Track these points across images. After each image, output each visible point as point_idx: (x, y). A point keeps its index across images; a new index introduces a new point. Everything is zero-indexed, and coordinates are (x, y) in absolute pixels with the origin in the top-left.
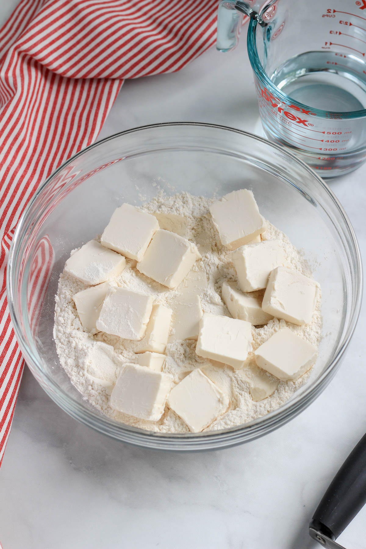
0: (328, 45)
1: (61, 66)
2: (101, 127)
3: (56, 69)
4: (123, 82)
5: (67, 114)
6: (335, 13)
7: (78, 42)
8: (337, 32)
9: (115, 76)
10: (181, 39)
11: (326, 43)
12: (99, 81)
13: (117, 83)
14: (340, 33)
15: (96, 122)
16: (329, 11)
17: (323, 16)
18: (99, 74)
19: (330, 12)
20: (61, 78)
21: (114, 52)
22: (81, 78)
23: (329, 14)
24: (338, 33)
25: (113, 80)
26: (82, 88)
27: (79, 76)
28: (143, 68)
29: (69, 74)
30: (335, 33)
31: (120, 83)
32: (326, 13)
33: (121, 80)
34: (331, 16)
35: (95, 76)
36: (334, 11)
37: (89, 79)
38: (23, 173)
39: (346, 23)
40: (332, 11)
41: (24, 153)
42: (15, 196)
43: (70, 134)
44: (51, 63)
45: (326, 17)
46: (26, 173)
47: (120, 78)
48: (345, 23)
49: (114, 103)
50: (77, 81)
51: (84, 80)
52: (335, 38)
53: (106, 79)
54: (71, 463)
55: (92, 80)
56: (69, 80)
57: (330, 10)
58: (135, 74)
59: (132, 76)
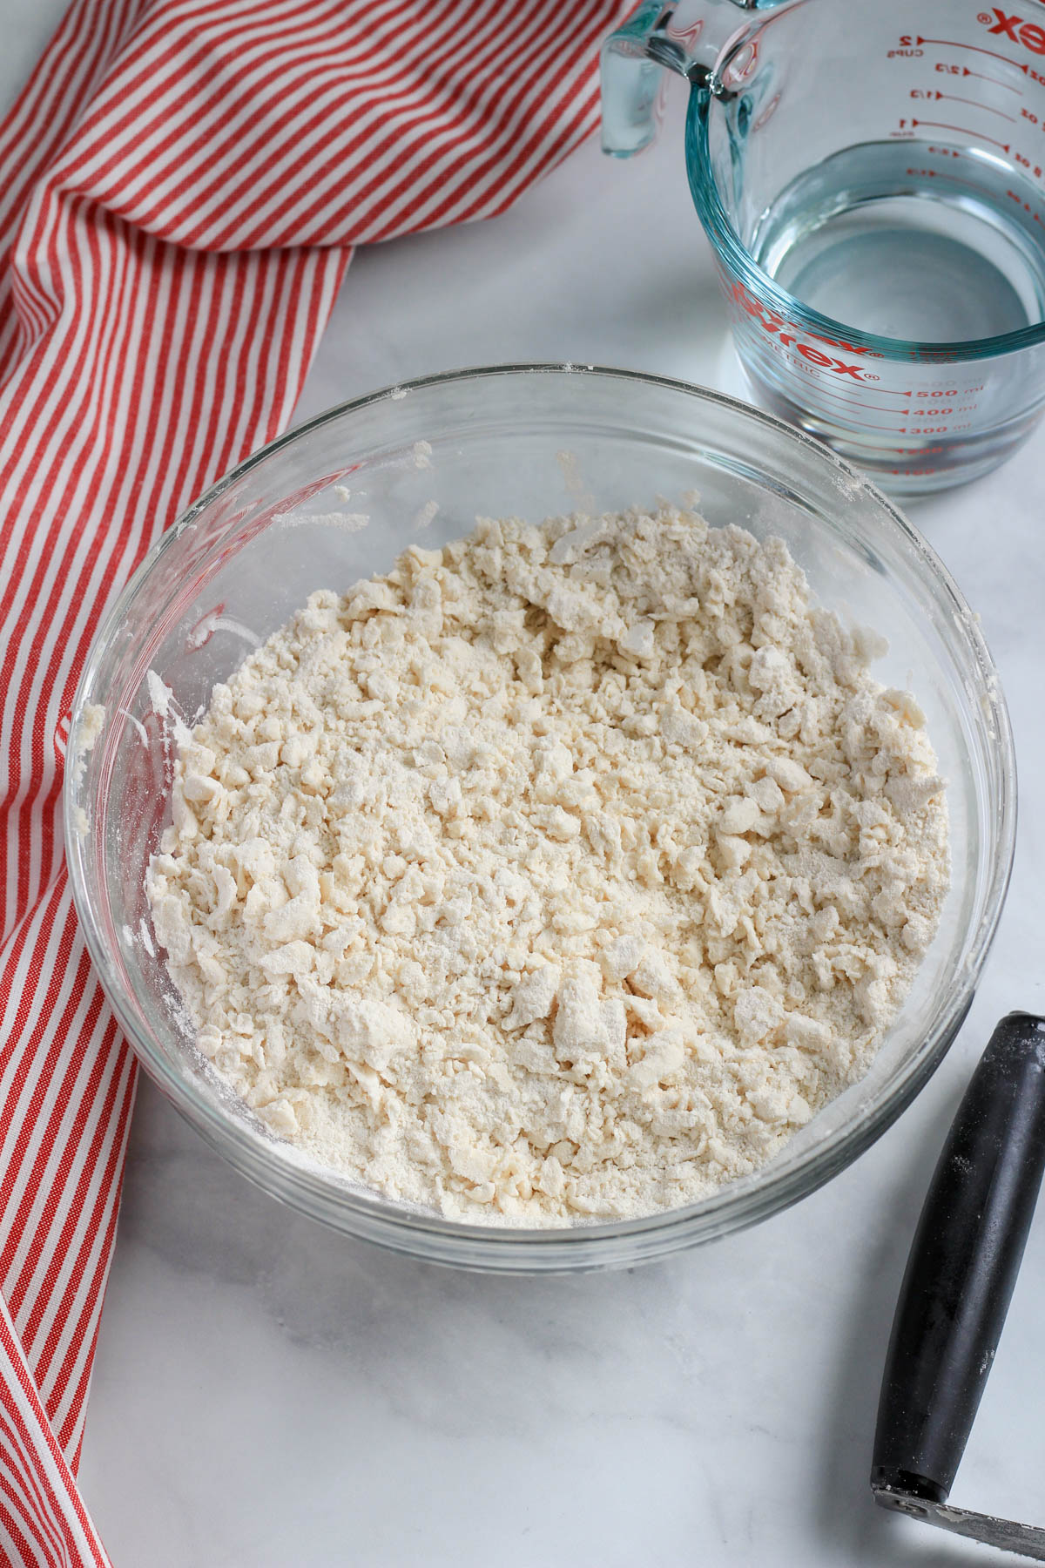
0: (908, 127)
1: (178, 220)
2: (300, 386)
3: (167, 230)
4: (351, 254)
5: (205, 354)
6: (922, 46)
8: (929, 94)
9: (327, 240)
10: (502, 126)
11: (902, 122)
12: (285, 255)
13: (334, 258)
14: (939, 96)
15: (286, 373)
16: (905, 41)
17: (891, 54)
18: (286, 235)
19: (908, 44)
20: (181, 252)
21: (322, 173)
22: (235, 251)
23: (905, 48)
24: (933, 96)
25: (325, 250)
26: (241, 276)
27: (232, 244)
28: (405, 214)
29: (203, 241)
30: (925, 94)
31: (344, 258)
32: (896, 46)
33: (347, 249)
34: (912, 52)
35: (275, 244)
36: (920, 41)
37: (256, 251)
38: (98, 533)
39: (954, 70)
40: (914, 41)
41: (96, 473)
42: (80, 605)
43: (216, 412)
44: (152, 215)
45: (898, 57)
46: (106, 534)
47: (343, 244)
48: (950, 69)
49: (330, 314)
50: (223, 258)
51: (244, 254)
52: (925, 109)
53: (305, 250)
54: (282, 1325)
55: (265, 254)
56: (202, 256)
57: (909, 38)
58: (384, 232)
59: (375, 238)
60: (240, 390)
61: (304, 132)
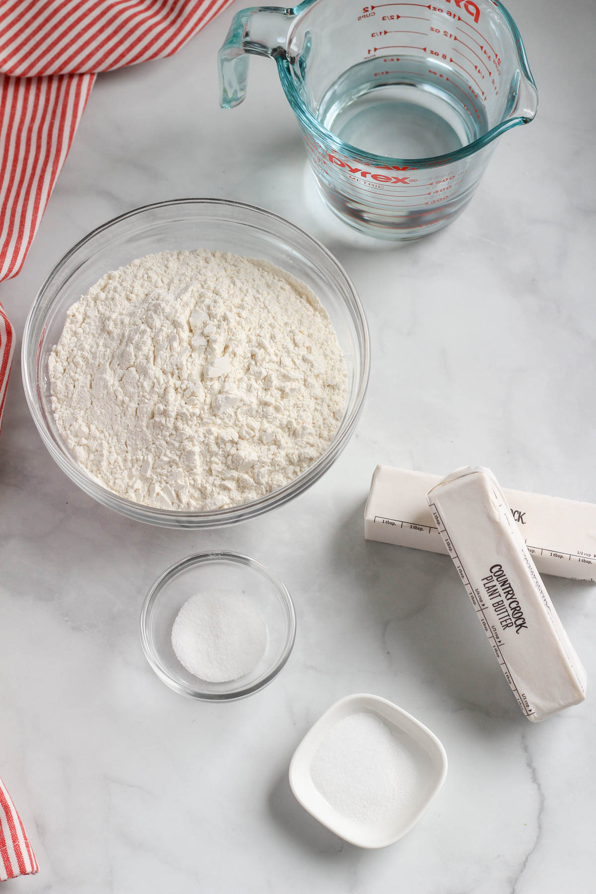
0: (372, 52)
2: (69, 146)
4: (95, 77)
5: (20, 130)
6: (374, 10)
7: (27, 25)
8: (381, 33)
9: (83, 70)
10: (172, 10)
11: (369, 51)
12: (61, 78)
13: (86, 79)
14: (386, 32)
15: (62, 139)
16: (365, 10)
17: (359, 19)
18: (61, 68)
19: (367, 11)
20: (7, 77)
21: (79, 35)
22: (35, 76)
23: (365, 14)
24: (383, 34)
25: (81, 75)
26: (39, 89)
27: (33, 73)
28: (122, 56)
29: (18, 72)
30: (379, 34)
31: (91, 79)
32: (362, 14)
33: (92, 74)
34: (370, 14)
35: (55, 72)
36: (373, 8)
37: (46, 76)
39: (392, 18)
40: (370, 9)
45: (363, 19)
47: (91, 72)
48: (390, 18)
49: (84, 108)
50: (29, 81)
51: (39, 78)
52: (379, 42)
53: (71, 75)
55: (50, 78)
56: (18, 80)
57: (367, 8)
58: (111, 65)
59: (107, 68)
60: (39, 147)
61: (69, 14)
